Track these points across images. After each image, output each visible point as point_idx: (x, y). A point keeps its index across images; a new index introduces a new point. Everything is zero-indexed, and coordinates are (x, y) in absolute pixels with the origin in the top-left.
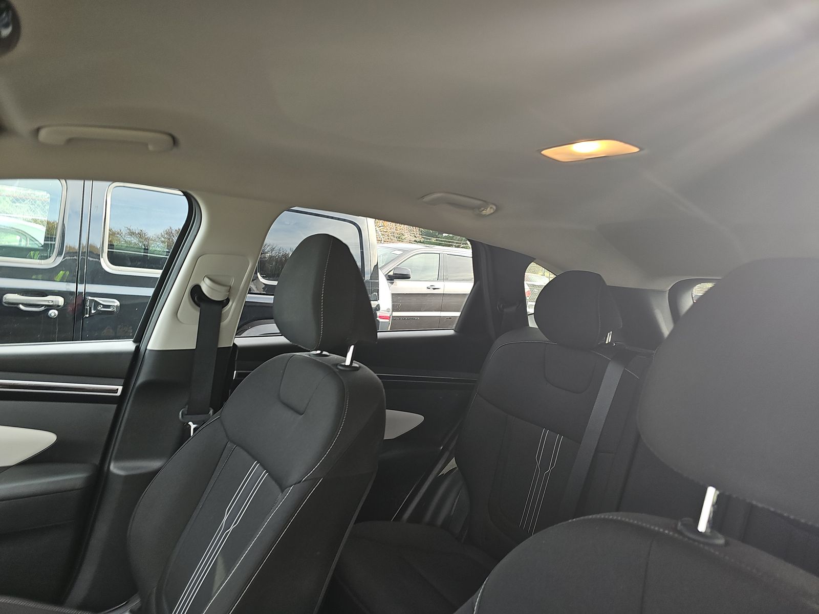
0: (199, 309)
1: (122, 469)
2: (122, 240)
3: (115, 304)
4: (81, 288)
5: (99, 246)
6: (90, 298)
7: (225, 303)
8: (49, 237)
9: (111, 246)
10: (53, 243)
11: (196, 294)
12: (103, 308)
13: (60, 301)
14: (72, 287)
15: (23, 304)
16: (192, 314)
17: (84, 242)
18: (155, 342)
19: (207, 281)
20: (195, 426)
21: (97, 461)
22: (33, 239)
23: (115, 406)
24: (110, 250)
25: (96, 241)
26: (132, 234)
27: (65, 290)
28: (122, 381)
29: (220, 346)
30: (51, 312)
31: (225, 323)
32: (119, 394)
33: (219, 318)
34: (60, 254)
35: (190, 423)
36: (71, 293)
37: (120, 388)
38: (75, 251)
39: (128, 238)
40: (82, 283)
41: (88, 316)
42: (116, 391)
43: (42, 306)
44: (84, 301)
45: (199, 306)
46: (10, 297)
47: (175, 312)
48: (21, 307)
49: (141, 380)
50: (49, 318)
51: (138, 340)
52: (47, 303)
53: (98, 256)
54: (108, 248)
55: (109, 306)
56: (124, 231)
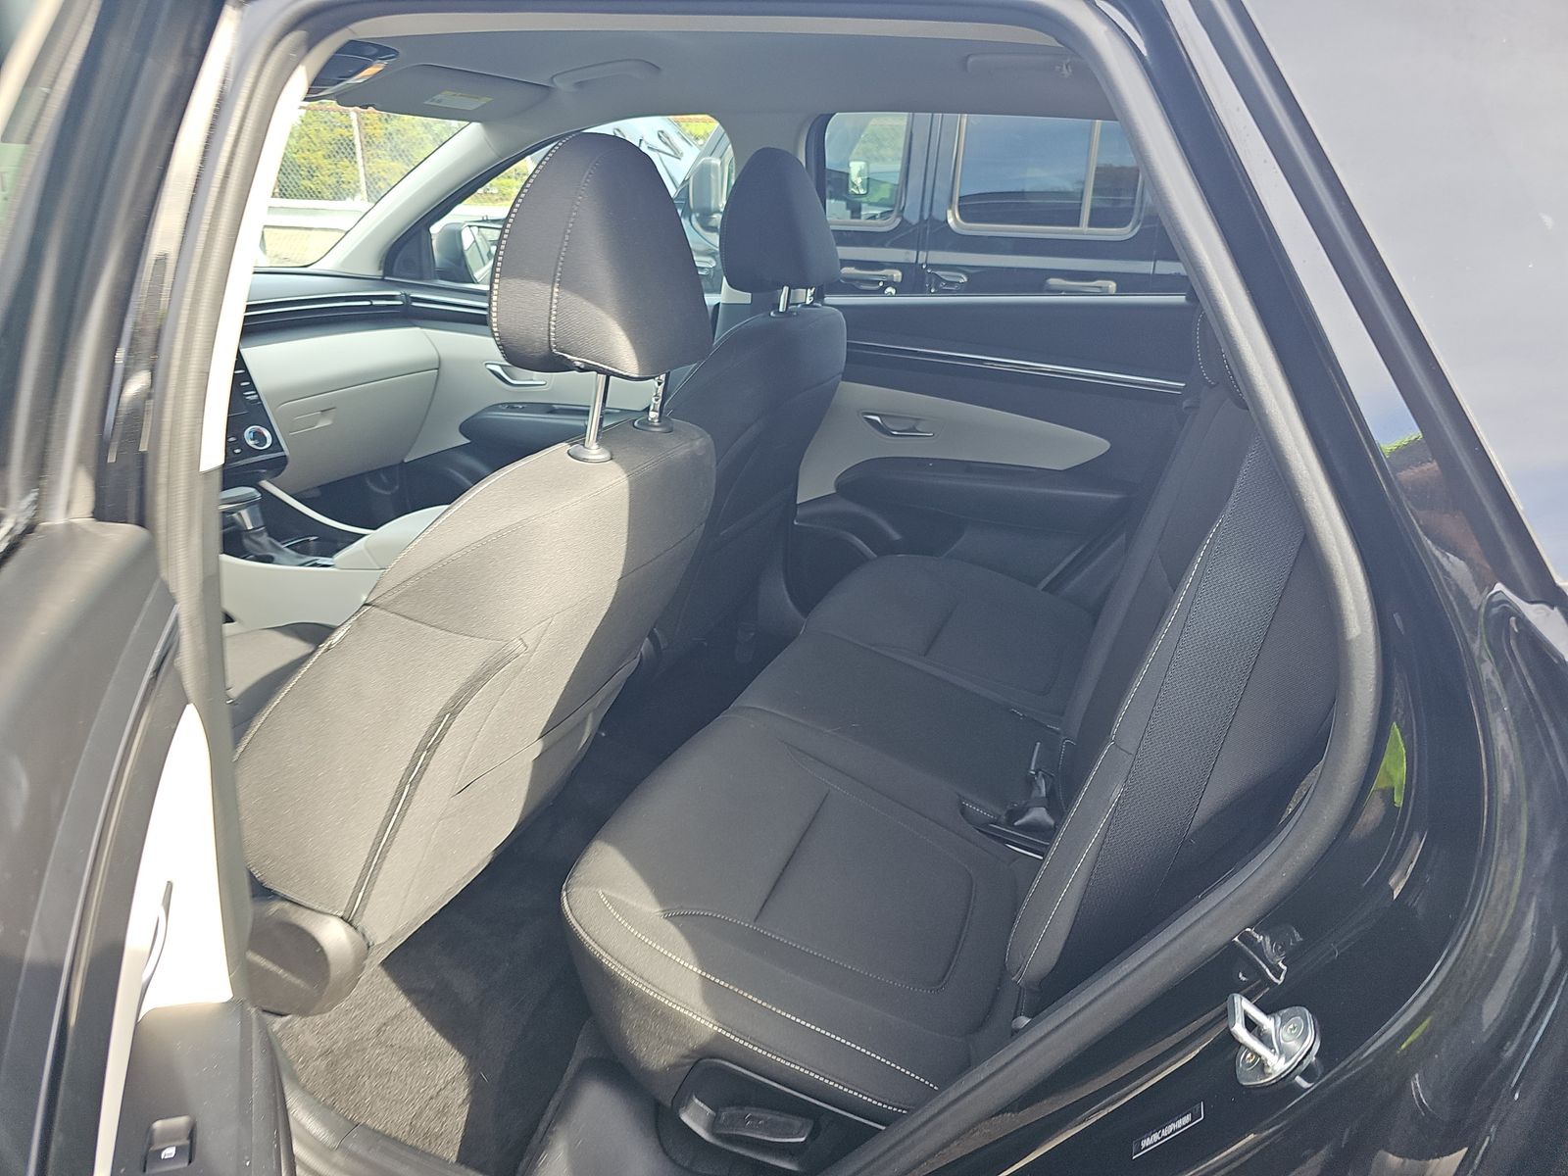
3: (961, 281)
4: (922, 257)
12: (946, 285)
13: (897, 275)
14: (910, 256)
30: (887, 290)
43: (878, 282)
55: (951, 284)
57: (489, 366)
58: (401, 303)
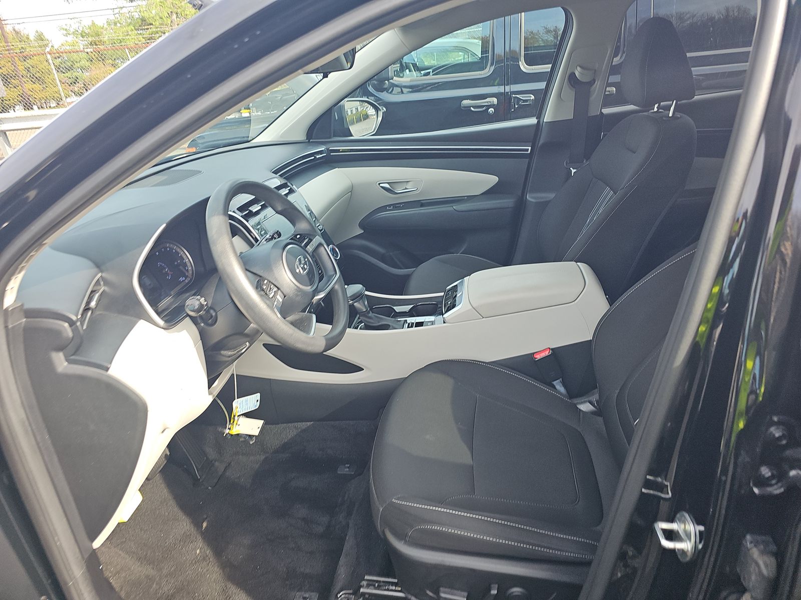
0: (574, 90)
1: (533, 198)
2: (540, 40)
3: (532, 98)
4: (508, 89)
5: (518, 50)
6: (514, 96)
7: (592, 83)
8: (484, 51)
9: (526, 49)
10: (488, 55)
11: (572, 79)
12: (523, 102)
13: (495, 100)
14: (501, 89)
15: (473, 107)
16: (570, 95)
17: (507, 49)
18: (547, 117)
19: (579, 68)
20: (575, 170)
21: (520, 193)
22: (474, 54)
23: (527, 160)
24: (525, 52)
25: (515, 46)
26: (548, 31)
27: (497, 92)
28: (531, 143)
29: (589, 115)
30: (489, 110)
31: (592, 98)
32: (529, 152)
33: (588, 95)
34: (492, 64)
35: (571, 169)
36: (501, 94)
37: (530, 148)
38: (501, 59)
39: (546, 37)
40: (508, 85)
41: (513, 110)
42: (527, 150)
43: (484, 106)
44: (510, 98)
45: (574, 87)
46: (466, 102)
47: (559, 95)
48: (472, 109)
49: (541, 142)
50: (489, 114)
51: (539, 118)
52: (487, 104)
53: (518, 60)
54: (524, 51)
55: (526, 101)
56: (542, 31)
57: (381, 185)
58: (325, 154)
